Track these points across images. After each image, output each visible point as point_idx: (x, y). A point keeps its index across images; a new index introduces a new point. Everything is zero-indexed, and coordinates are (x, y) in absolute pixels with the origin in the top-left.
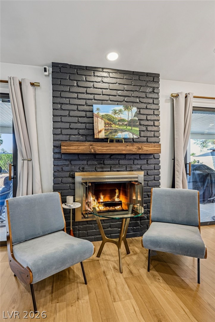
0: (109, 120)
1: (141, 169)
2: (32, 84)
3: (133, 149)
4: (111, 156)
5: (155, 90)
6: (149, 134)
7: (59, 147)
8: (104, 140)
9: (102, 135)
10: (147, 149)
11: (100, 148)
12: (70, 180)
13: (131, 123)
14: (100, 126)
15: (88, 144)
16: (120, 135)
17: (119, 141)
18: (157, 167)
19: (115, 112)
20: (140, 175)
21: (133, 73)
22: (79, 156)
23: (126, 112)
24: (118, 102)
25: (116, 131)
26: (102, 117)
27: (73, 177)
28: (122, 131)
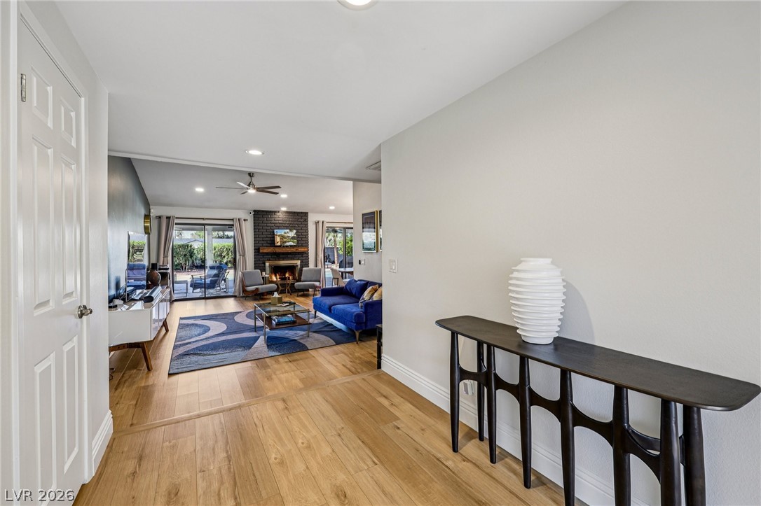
0: (282, 237)
1: (299, 259)
2: (245, 220)
3: (294, 250)
4: (283, 254)
5: (306, 221)
6: (303, 242)
7: (259, 249)
8: (280, 246)
9: (279, 244)
10: (301, 250)
11: (278, 250)
12: (263, 265)
13: (293, 238)
14: (278, 239)
15: (272, 248)
16: (288, 244)
17: (287, 246)
18: (307, 258)
19: (285, 233)
20: (298, 262)
21: (294, 212)
22: (267, 254)
23: (291, 233)
24: (286, 228)
25: (285, 242)
26: (279, 236)
27: (265, 264)
28: (289, 242)
